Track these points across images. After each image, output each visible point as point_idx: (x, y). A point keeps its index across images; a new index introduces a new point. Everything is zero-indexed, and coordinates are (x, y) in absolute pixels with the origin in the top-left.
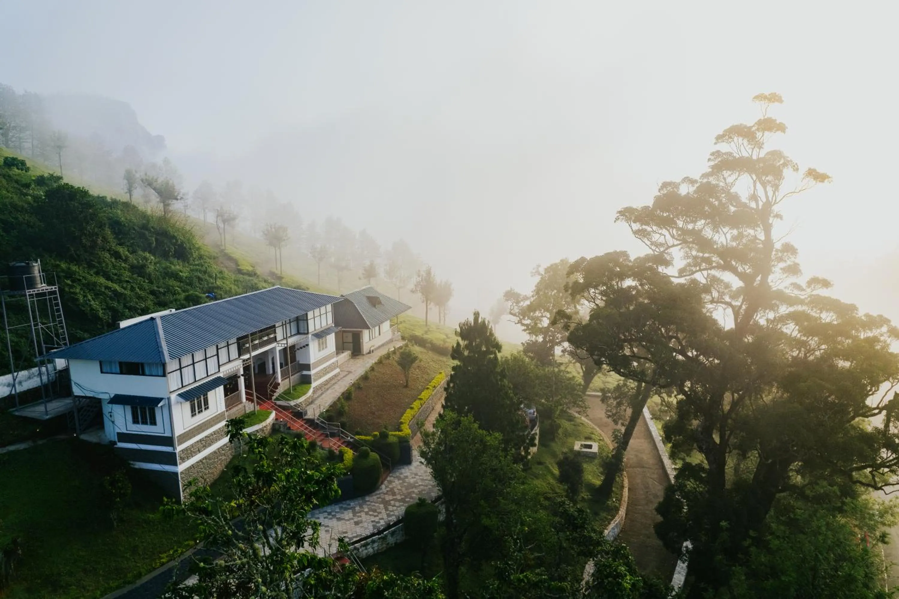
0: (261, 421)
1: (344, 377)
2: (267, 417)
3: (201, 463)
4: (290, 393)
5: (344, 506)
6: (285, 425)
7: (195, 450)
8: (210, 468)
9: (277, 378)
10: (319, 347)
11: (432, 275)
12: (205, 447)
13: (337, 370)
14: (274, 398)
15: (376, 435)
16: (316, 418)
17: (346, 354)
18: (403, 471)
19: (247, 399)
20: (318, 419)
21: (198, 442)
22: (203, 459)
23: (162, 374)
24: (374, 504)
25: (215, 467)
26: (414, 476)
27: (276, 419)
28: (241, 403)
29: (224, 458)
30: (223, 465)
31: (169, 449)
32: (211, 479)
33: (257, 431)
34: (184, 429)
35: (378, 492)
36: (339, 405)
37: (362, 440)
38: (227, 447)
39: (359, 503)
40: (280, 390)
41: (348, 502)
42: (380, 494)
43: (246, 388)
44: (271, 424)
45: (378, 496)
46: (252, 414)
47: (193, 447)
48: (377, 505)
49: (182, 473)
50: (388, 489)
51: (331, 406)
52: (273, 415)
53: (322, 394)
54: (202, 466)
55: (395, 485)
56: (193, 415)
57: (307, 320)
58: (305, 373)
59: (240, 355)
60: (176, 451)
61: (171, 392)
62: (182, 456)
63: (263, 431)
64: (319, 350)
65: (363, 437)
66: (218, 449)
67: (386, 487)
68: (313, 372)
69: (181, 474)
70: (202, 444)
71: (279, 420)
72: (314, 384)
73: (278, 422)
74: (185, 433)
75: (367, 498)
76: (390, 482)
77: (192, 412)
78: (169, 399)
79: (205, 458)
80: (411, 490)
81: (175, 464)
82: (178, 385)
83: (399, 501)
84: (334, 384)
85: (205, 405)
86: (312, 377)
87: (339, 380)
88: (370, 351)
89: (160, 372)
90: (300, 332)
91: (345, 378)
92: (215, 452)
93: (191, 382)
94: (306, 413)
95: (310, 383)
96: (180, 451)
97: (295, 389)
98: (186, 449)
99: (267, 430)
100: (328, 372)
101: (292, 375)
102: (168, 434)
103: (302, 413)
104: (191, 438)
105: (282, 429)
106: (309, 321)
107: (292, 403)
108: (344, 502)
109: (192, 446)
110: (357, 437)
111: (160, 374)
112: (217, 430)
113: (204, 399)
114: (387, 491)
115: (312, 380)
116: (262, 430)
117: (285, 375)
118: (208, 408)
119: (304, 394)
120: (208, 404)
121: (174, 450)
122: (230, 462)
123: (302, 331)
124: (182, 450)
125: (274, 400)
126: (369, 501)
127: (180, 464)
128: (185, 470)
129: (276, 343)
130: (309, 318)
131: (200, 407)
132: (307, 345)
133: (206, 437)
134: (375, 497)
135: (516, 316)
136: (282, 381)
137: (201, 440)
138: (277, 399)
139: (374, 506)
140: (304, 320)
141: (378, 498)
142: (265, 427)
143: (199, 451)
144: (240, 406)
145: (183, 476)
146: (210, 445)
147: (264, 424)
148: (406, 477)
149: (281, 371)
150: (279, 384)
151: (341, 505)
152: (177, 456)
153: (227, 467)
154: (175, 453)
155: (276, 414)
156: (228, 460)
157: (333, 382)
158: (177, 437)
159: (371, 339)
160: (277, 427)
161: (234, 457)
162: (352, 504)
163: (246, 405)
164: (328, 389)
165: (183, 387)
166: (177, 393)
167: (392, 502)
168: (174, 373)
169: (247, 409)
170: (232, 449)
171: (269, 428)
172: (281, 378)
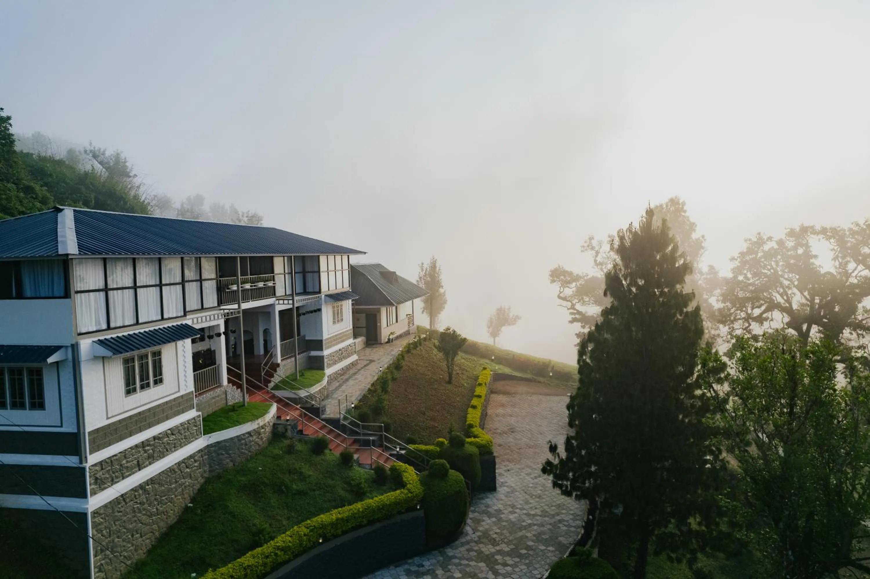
0: (257, 417)
1: (365, 366)
2: (266, 411)
3: (141, 492)
4: (295, 380)
5: (414, 568)
6: (294, 427)
7: (129, 465)
8: (160, 503)
9: (276, 355)
10: (334, 319)
11: (437, 269)
12: (152, 459)
13: (355, 357)
14: (271, 385)
15: (442, 443)
16: (342, 416)
17: (360, 340)
18: (488, 501)
19: (229, 381)
20: (345, 418)
21: (136, 446)
22: (147, 483)
23: (62, 294)
24: (465, 562)
25: (171, 501)
26: (511, 509)
27: (279, 417)
28: (220, 386)
29: (188, 481)
30: (186, 496)
31: (70, 461)
32: (162, 524)
33: (249, 433)
34: (108, 418)
35: (463, 540)
36: (374, 399)
37: (420, 451)
38: (195, 461)
39: (438, 562)
40: (281, 374)
41: (417, 560)
42: (468, 543)
43: (228, 363)
44: (271, 424)
45: (467, 547)
46: (240, 407)
47: (125, 457)
48: (472, 563)
49: (95, 513)
50: (479, 534)
51: (360, 401)
52: (274, 409)
53: (340, 386)
54: (143, 498)
55: (487, 527)
56: (130, 390)
57: (319, 272)
58: (314, 353)
59: (220, 302)
60: (84, 465)
61: (80, 334)
62: (99, 475)
63: (259, 434)
64: (334, 322)
65: (423, 447)
66: (179, 464)
67: (475, 531)
68: (326, 352)
69: (93, 517)
70: (145, 451)
71: (282, 418)
72: (329, 371)
73: (282, 421)
74: (109, 425)
75: (450, 552)
76: (478, 521)
77: (127, 384)
78: (75, 348)
79: (152, 481)
80: (520, 534)
81: (83, 495)
82: (98, 323)
83: (509, 554)
84: (355, 374)
85: (155, 376)
86: (326, 360)
87: (359, 370)
88: (389, 339)
89: (59, 290)
90: (307, 291)
91: (367, 368)
92: (171, 470)
93: (127, 323)
94: (324, 411)
95: (321, 368)
96: (95, 465)
97: (302, 375)
98: (110, 461)
99: (265, 433)
100: (345, 358)
101: (299, 354)
102: (69, 428)
103: (318, 409)
104: (121, 438)
105: (289, 434)
106: (322, 274)
107: (303, 393)
108: (410, 561)
109: (124, 454)
110: (411, 447)
111: (56, 294)
112: (177, 427)
113: (154, 362)
114: (479, 537)
115: (326, 365)
116: (257, 432)
117: (287, 352)
118: (161, 381)
119: (319, 381)
120: (161, 374)
121: (81, 462)
122: (202, 490)
123: (310, 289)
124: (101, 463)
125: (272, 389)
126: (454, 557)
127: (94, 493)
128: (105, 506)
129: (274, 299)
130: (321, 270)
131: (144, 377)
132: (320, 310)
133: (154, 438)
134: (462, 549)
135: (567, 301)
136: (281, 360)
137: (143, 444)
138: (276, 387)
139: (468, 565)
140: (315, 272)
141: (468, 550)
142: (262, 427)
143: (140, 467)
144: (218, 391)
145: (98, 520)
146: (162, 455)
147: (260, 422)
148: (499, 511)
149: (282, 345)
150: (278, 365)
151: (406, 567)
152: (88, 474)
153: (193, 500)
154: (84, 469)
155: (278, 409)
156: (197, 487)
157: (351, 372)
158: (90, 433)
159: (389, 324)
160: (281, 429)
161: (208, 481)
162: (427, 563)
163: (229, 391)
164: (347, 380)
165: (109, 328)
166: (96, 339)
167: (498, 557)
168: (91, 294)
169: (229, 397)
170: (204, 465)
171: (268, 429)
172: (282, 356)
